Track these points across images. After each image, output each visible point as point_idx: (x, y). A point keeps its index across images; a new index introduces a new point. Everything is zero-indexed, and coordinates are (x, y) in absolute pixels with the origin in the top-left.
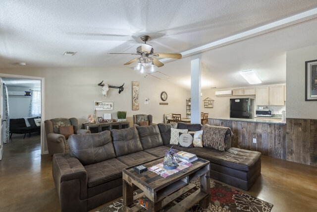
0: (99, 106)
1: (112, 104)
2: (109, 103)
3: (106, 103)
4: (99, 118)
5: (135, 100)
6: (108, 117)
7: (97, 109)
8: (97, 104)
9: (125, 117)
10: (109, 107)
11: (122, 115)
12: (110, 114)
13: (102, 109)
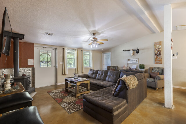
0: (130, 61)
1: (137, 60)
2: (136, 60)
3: (134, 60)
4: (130, 67)
5: (157, 56)
6: (134, 67)
7: (129, 63)
8: (129, 60)
9: (144, 68)
10: (136, 61)
11: (142, 67)
12: (136, 66)
13: (131, 63)
